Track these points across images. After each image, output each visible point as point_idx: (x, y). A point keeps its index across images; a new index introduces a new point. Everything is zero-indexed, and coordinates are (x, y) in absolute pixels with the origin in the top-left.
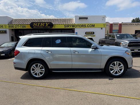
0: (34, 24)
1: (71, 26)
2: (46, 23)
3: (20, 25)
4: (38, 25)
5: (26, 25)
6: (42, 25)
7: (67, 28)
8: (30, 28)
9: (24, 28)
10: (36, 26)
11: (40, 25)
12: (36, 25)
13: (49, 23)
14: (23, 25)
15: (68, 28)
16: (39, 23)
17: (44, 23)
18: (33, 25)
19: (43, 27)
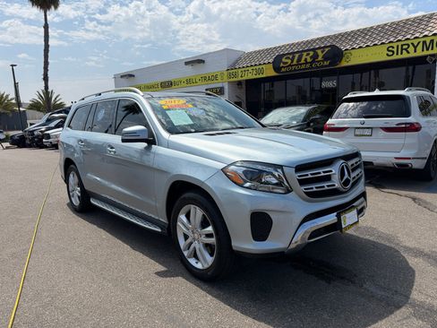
0: (284, 60)
1: (415, 47)
2: (319, 52)
3: (250, 69)
4: (295, 62)
5: (264, 66)
6: (306, 59)
7: (400, 57)
8: (273, 73)
9: (261, 76)
10: (290, 65)
11: (299, 59)
12: (289, 61)
13: (327, 50)
14: (257, 67)
15: (405, 55)
16: (297, 56)
17: (312, 53)
18: (282, 65)
19: (308, 66)
